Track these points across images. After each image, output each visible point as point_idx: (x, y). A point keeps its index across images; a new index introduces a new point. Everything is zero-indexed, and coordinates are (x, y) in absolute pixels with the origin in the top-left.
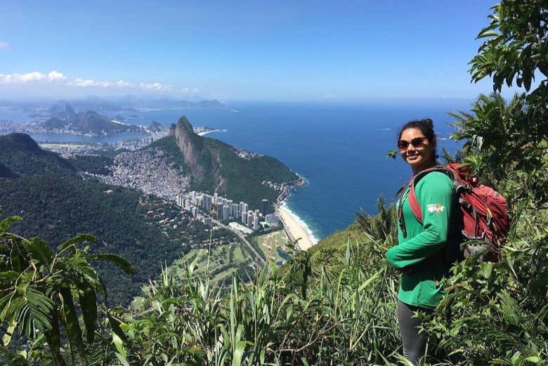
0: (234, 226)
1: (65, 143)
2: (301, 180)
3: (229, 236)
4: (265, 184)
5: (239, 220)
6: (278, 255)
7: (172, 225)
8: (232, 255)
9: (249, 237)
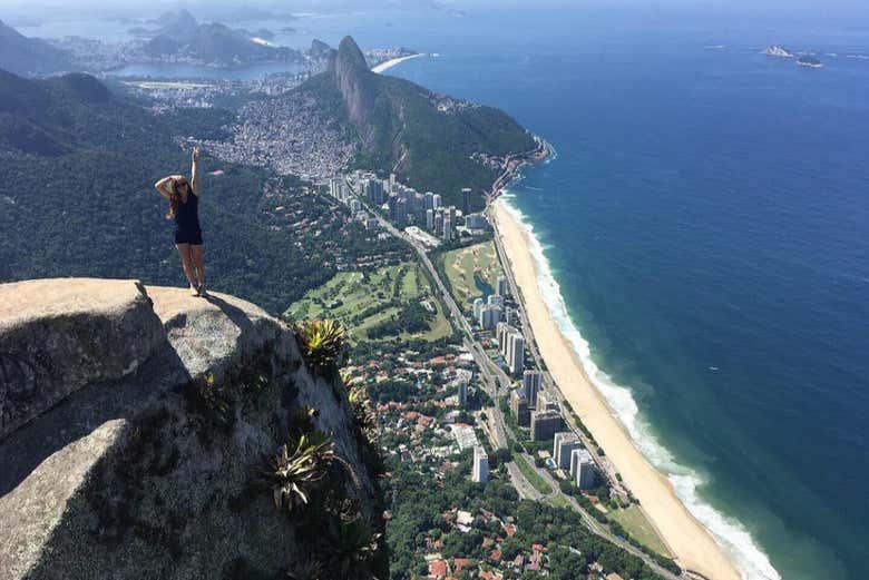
0: (413, 233)
1: (175, 81)
2: (541, 151)
3: (401, 251)
4: (476, 157)
5: (422, 224)
6: (473, 286)
7: (314, 230)
8: (399, 284)
9: (434, 253)
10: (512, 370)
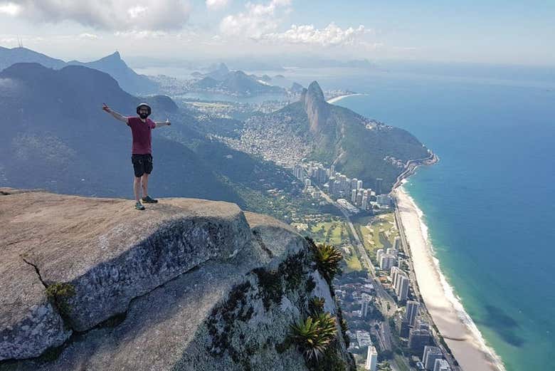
2: (432, 159)
4: (388, 159)
5: (348, 198)
6: (378, 241)
7: (281, 195)
8: (330, 234)
9: (354, 217)
10: (399, 299)
